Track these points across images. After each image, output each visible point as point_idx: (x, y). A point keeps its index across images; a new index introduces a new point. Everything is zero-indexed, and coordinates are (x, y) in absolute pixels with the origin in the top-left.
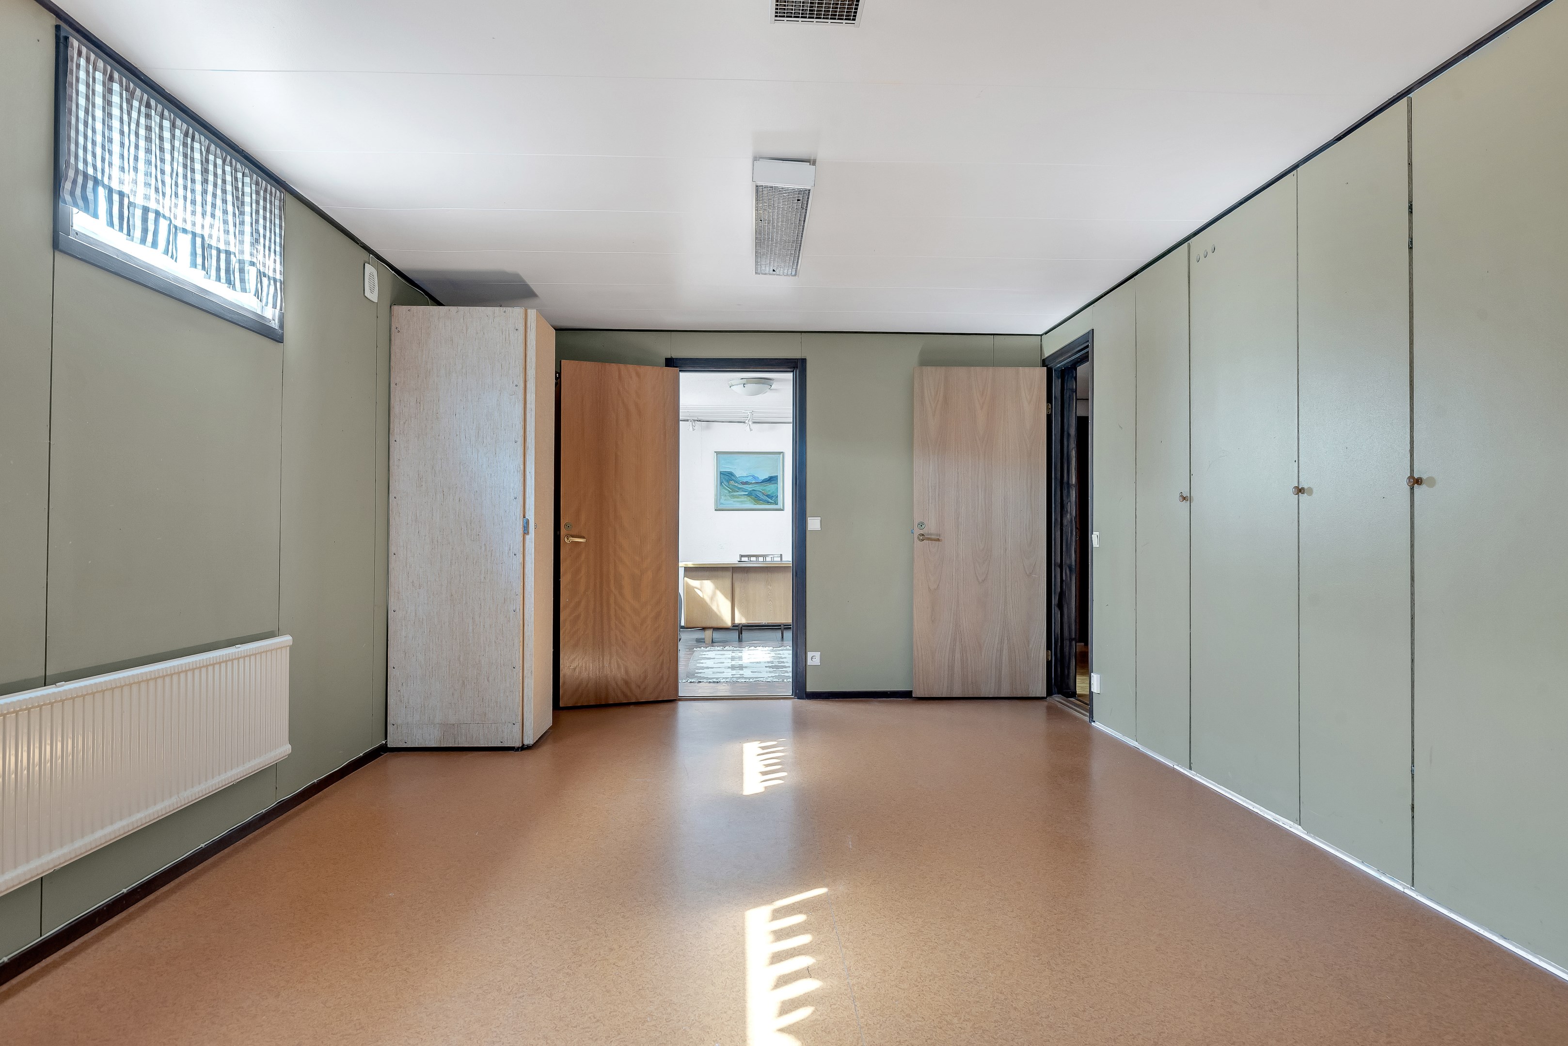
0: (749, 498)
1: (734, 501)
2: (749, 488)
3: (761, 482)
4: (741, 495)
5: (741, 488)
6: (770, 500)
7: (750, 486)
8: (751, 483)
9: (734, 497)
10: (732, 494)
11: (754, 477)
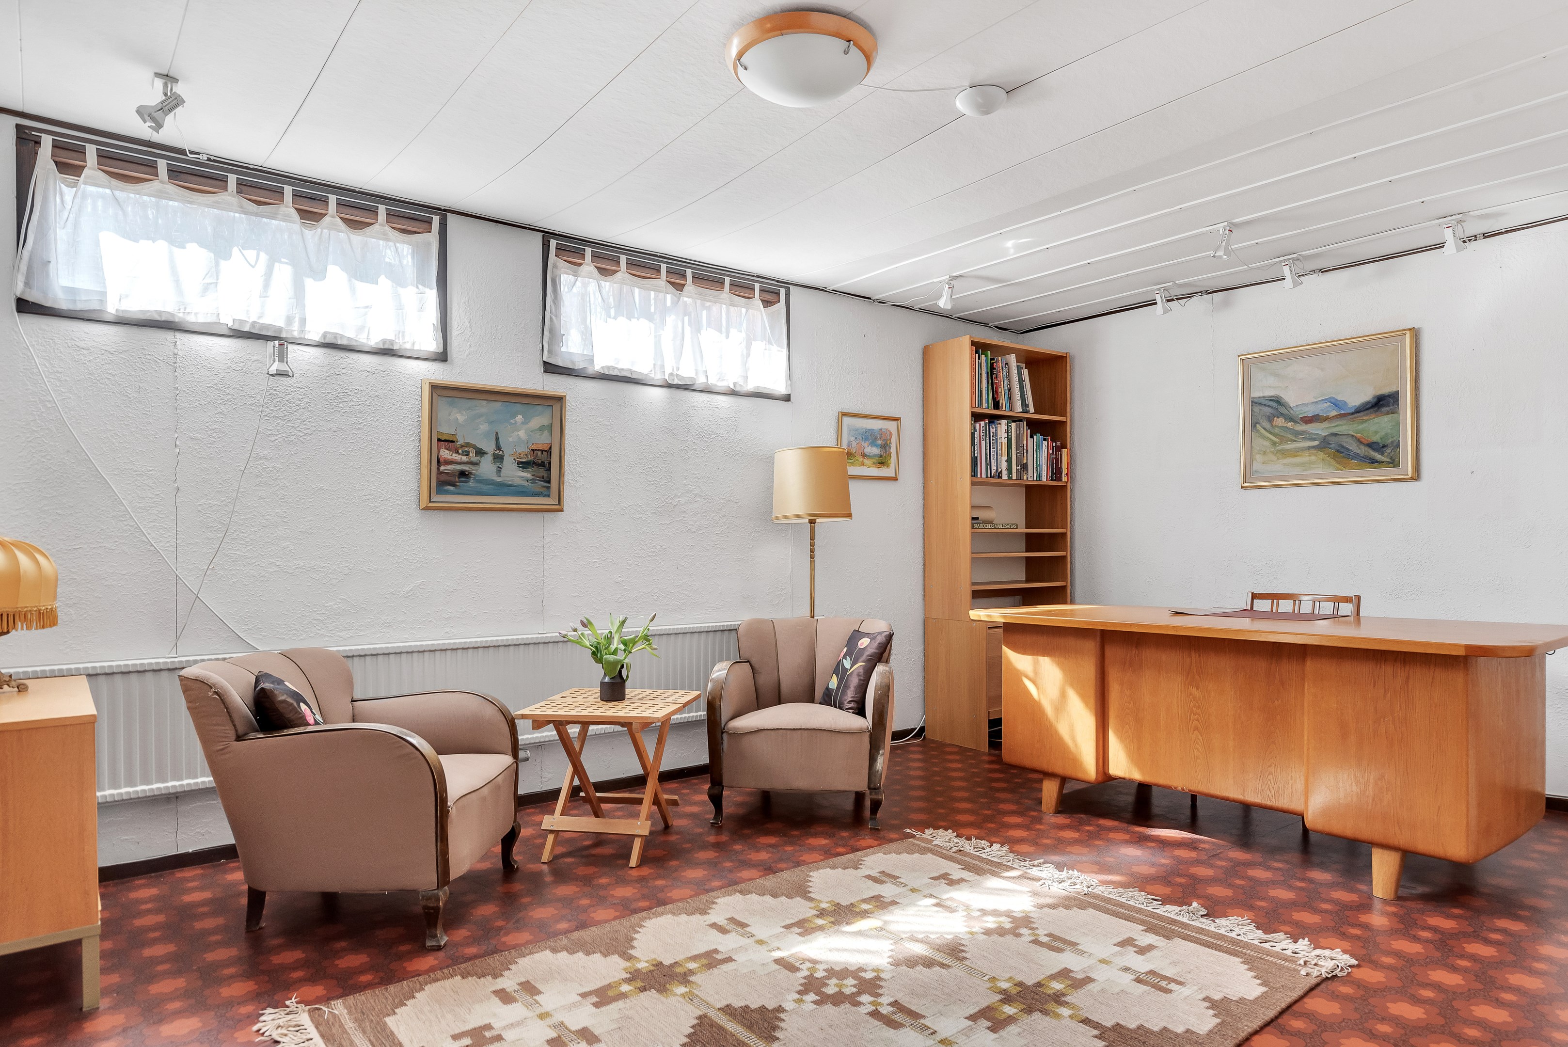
0: (1321, 455)
1: (1285, 465)
2: (1320, 429)
3: (1353, 414)
4: (1303, 449)
5: (1297, 434)
6: (1378, 456)
7: (1325, 425)
8: (1327, 419)
9: (1285, 454)
10: (1280, 447)
11: (1335, 403)
